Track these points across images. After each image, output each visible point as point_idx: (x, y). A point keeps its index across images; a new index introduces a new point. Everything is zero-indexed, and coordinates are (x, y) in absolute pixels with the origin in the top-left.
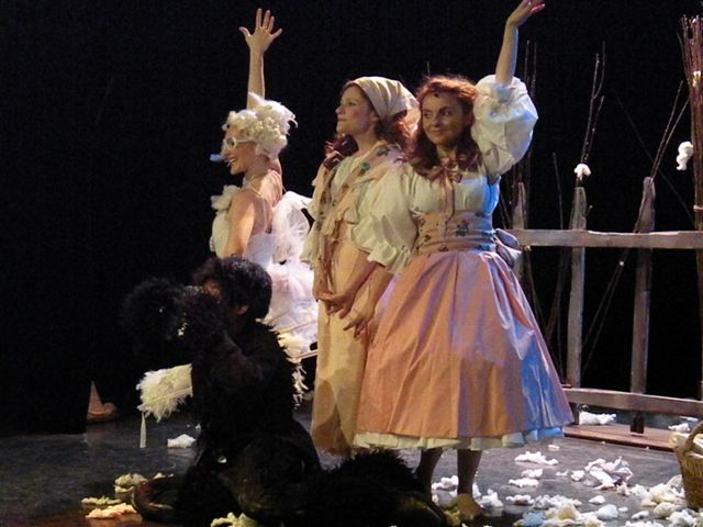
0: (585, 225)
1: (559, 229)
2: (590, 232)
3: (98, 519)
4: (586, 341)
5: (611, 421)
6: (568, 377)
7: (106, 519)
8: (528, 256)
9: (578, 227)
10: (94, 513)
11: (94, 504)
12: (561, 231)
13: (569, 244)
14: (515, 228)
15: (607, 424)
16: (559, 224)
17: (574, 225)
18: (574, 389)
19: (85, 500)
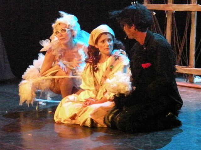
0: (197, 2)
1: (187, 4)
2: (199, 5)
4: (197, 49)
6: (190, 63)
8: (174, 14)
9: (194, 3)
12: (187, 5)
13: (190, 10)
14: (169, 4)
16: (187, 2)
17: (192, 2)
18: (192, 69)
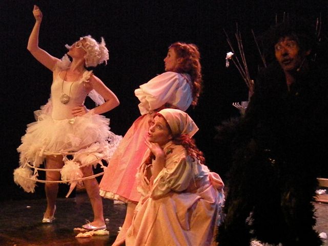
3: (81, 238)
5: (324, 193)
7: (85, 238)
10: (80, 235)
11: (79, 231)
15: (322, 194)
19: (75, 229)
